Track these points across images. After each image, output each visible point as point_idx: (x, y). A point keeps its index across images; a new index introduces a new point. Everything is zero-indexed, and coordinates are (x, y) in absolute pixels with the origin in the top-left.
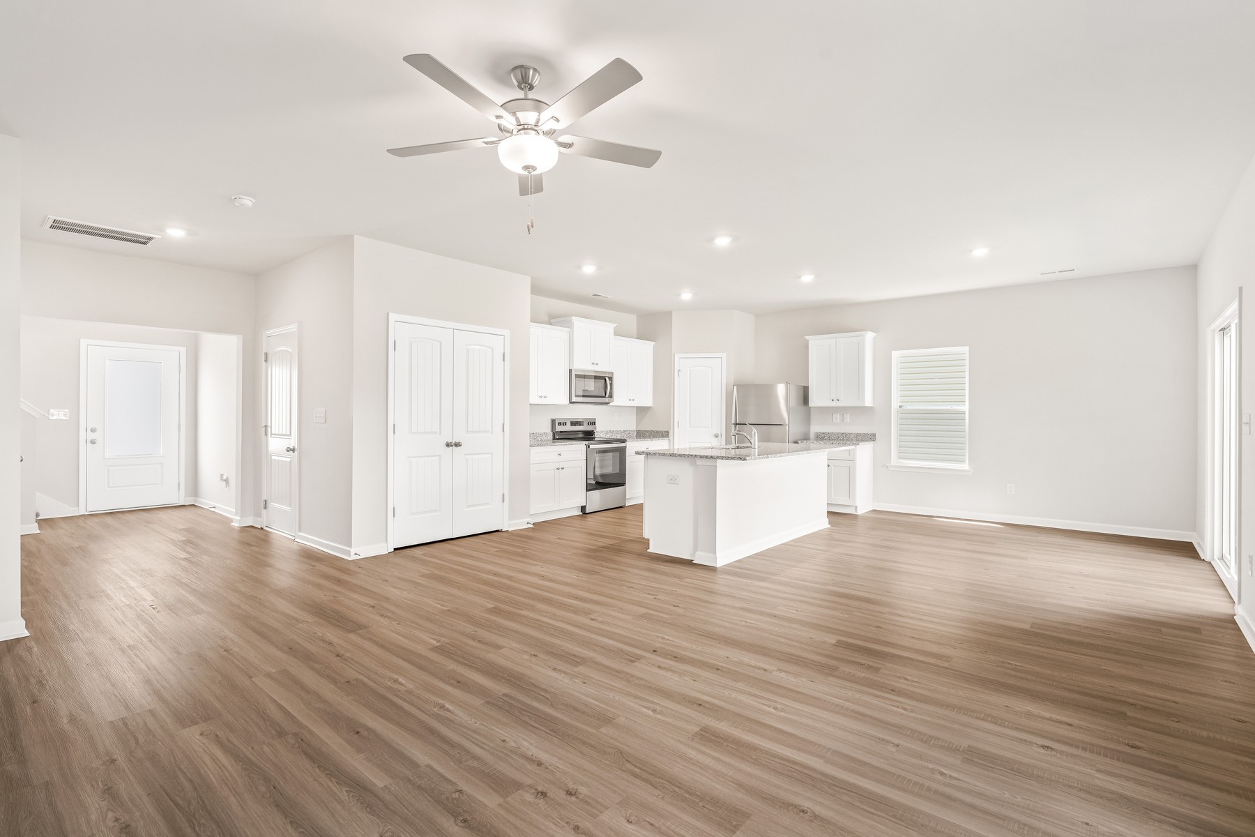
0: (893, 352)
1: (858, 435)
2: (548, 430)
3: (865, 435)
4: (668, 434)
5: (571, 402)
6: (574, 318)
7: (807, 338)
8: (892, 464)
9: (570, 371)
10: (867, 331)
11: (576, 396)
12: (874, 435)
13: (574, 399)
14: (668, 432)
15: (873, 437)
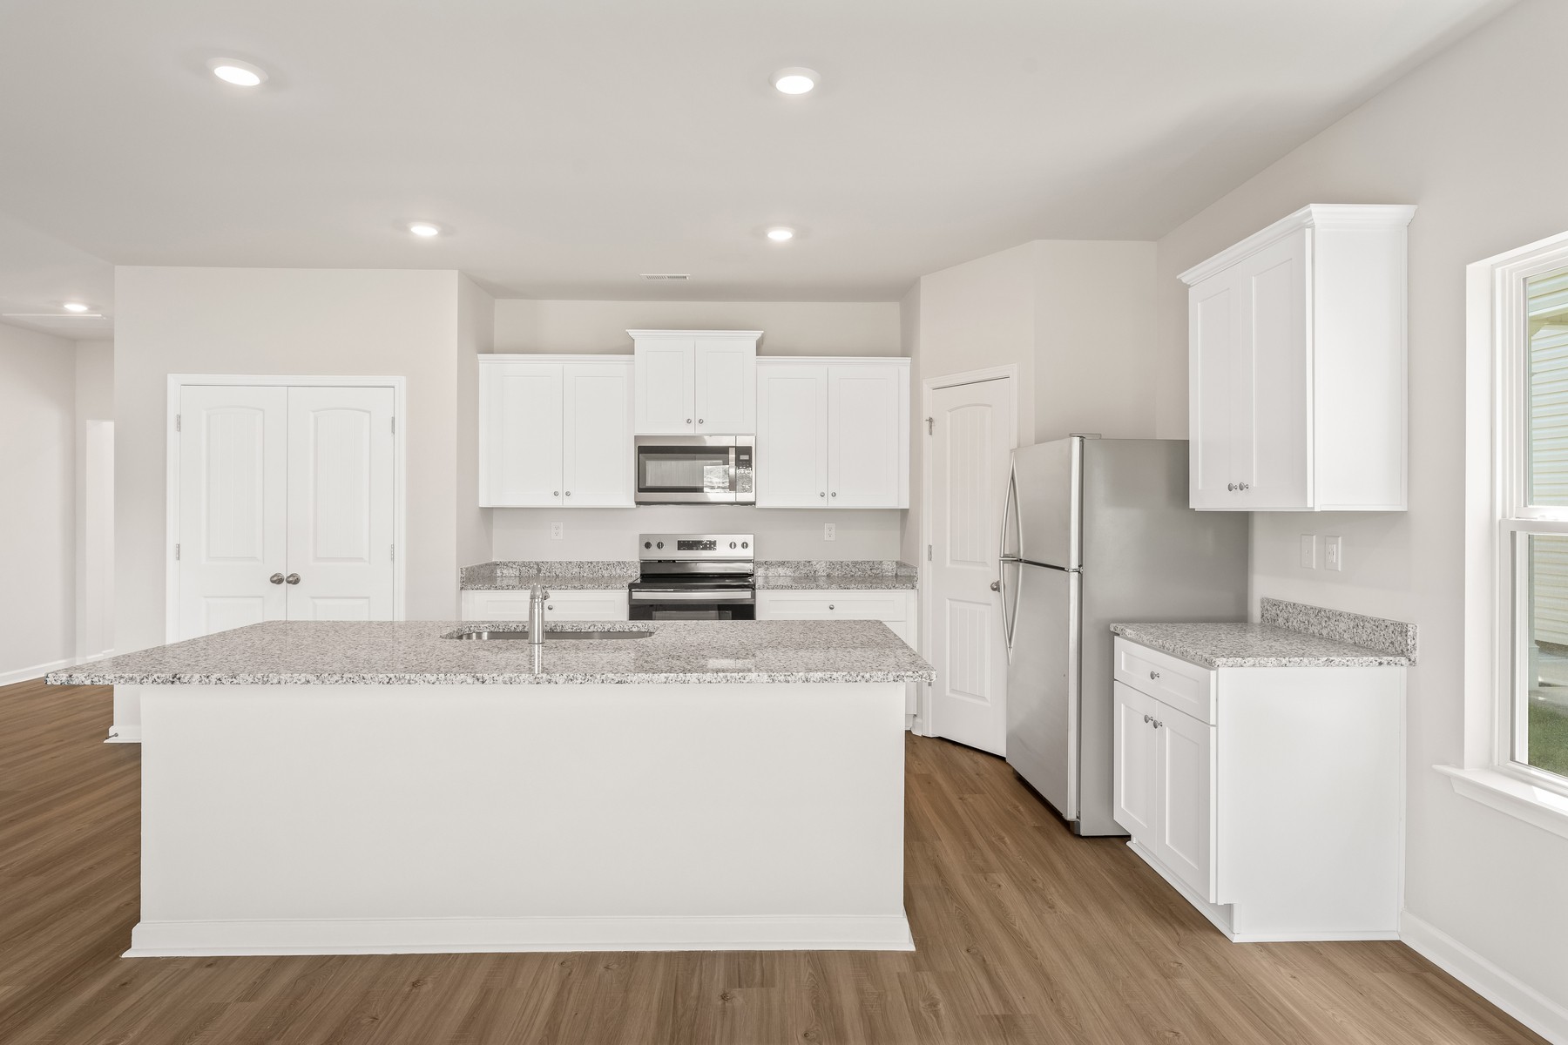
0: (1470, 268)
1: (1358, 622)
3: (1377, 623)
5: (637, 503)
6: (631, 333)
7: (1184, 277)
11: (643, 490)
13: (639, 496)
15: (1399, 638)
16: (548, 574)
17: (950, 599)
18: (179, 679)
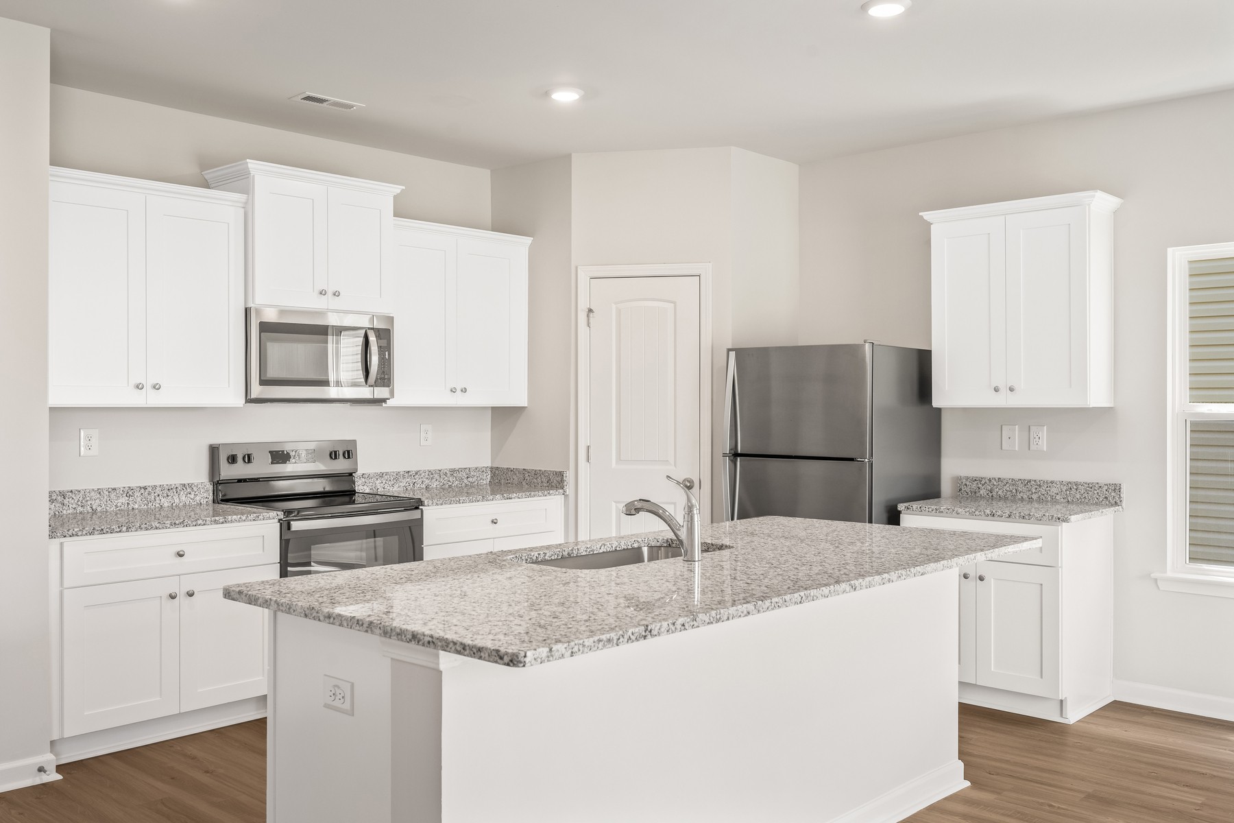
0: (1170, 250)
1: (1072, 486)
2: (199, 475)
3: (1091, 486)
4: (562, 481)
5: (249, 400)
6: (252, 165)
7: (927, 215)
8: (1169, 574)
9: (247, 311)
10: (1094, 188)
11: (264, 382)
12: (1117, 488)
13: (257, 391)
14: (561, 474)
15: (1113, 494)
16: (80, 509)
17: (615, 502)
18: (650, 631)
